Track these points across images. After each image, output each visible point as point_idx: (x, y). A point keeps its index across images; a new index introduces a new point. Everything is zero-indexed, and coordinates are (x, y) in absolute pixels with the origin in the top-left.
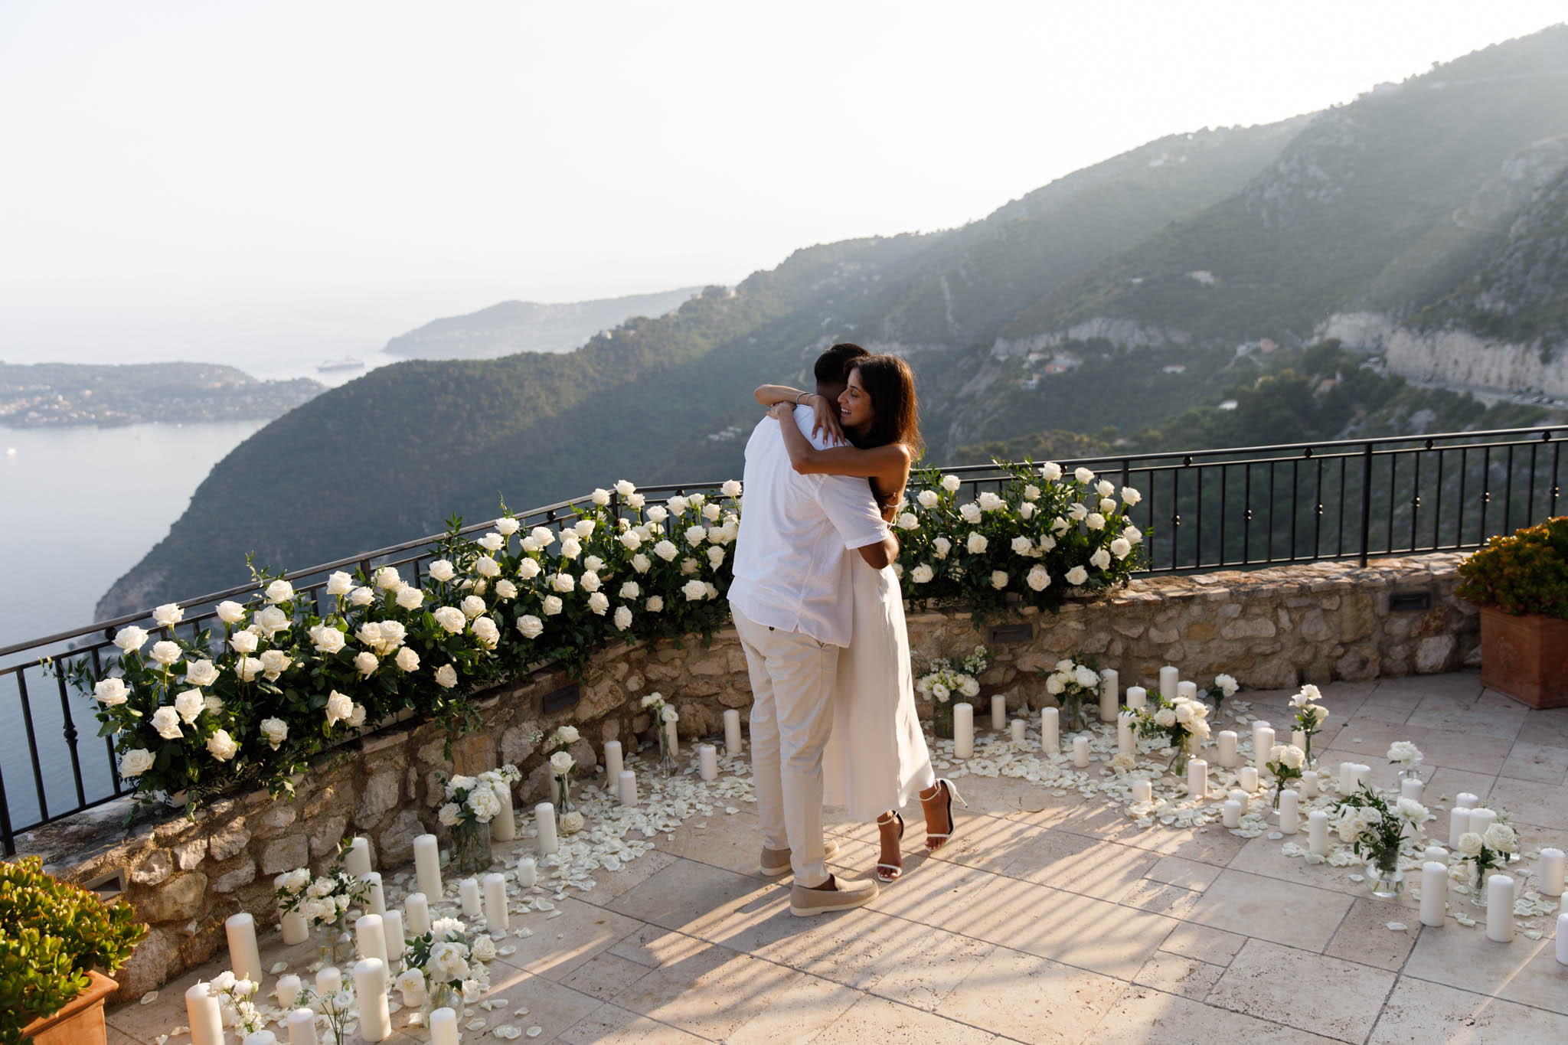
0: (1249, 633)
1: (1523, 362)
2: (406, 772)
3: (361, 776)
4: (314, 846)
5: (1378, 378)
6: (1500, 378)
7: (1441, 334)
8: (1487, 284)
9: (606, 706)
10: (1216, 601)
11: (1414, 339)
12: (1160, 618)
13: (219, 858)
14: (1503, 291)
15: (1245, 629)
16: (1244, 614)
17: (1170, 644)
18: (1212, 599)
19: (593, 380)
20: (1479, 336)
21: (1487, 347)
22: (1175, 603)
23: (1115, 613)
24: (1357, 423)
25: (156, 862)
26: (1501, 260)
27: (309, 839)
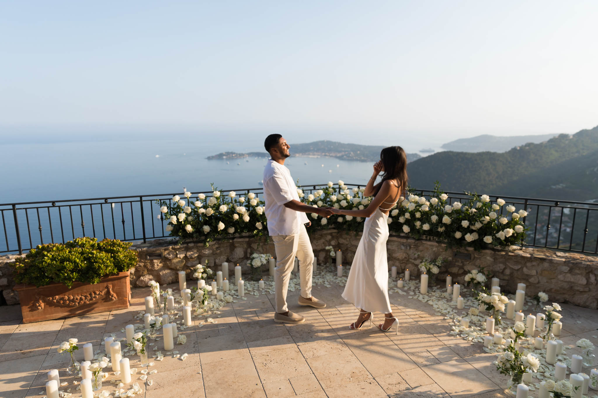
0: (572, 280)
2: (247, 249)
3: (233, 247)
4: (216, 262)
9: (321, 247)
10: (557, 263)
12: (529, 264)
13: (189, 257)
15: (570, 278)
16: (571, 271)
17: (533, 276)
18: (555, 262)
22: (537, 260)
23: (508, 258)
25: (172, 254)
27: (215, 259)
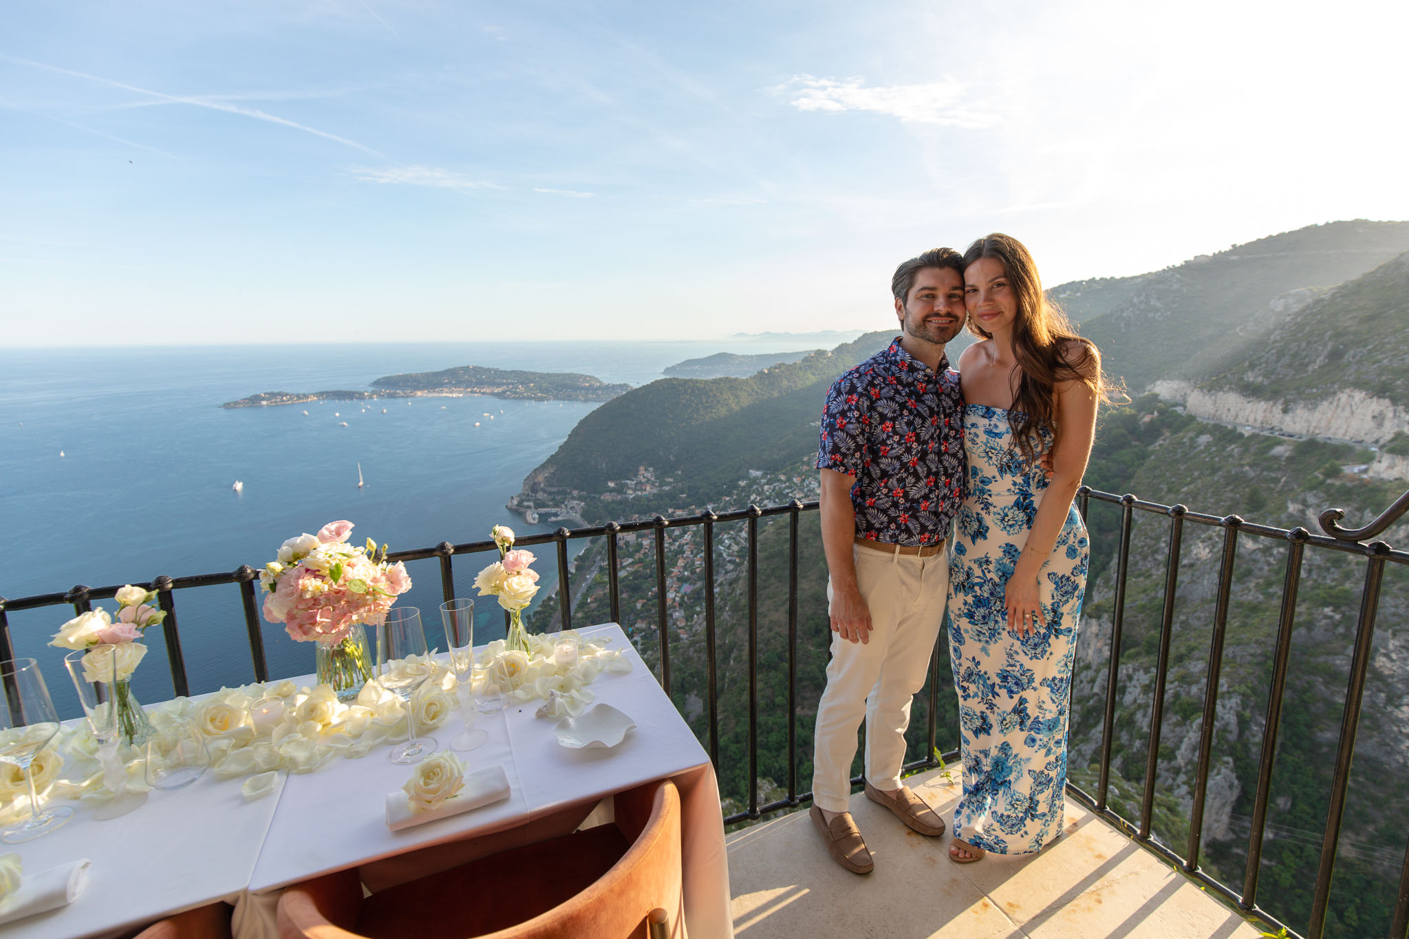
1: (1271, 411)
5: (1180, 416)
6: (1255, 420)
7: (1222, 393)
8: (1252, 366)
11: (1204, 396)
14: (1262, 371)
19: (757, 393)
20: (1243, 395)
21: (1249, 402)
24: (1164, 440)
26: (1262, 353)
